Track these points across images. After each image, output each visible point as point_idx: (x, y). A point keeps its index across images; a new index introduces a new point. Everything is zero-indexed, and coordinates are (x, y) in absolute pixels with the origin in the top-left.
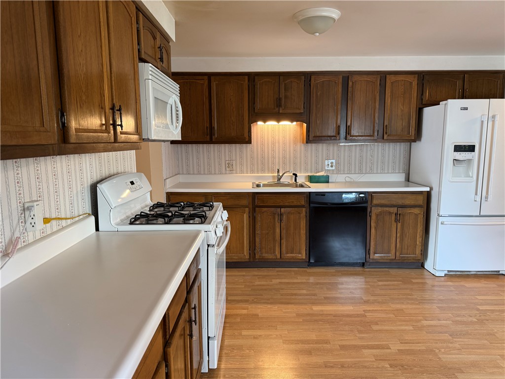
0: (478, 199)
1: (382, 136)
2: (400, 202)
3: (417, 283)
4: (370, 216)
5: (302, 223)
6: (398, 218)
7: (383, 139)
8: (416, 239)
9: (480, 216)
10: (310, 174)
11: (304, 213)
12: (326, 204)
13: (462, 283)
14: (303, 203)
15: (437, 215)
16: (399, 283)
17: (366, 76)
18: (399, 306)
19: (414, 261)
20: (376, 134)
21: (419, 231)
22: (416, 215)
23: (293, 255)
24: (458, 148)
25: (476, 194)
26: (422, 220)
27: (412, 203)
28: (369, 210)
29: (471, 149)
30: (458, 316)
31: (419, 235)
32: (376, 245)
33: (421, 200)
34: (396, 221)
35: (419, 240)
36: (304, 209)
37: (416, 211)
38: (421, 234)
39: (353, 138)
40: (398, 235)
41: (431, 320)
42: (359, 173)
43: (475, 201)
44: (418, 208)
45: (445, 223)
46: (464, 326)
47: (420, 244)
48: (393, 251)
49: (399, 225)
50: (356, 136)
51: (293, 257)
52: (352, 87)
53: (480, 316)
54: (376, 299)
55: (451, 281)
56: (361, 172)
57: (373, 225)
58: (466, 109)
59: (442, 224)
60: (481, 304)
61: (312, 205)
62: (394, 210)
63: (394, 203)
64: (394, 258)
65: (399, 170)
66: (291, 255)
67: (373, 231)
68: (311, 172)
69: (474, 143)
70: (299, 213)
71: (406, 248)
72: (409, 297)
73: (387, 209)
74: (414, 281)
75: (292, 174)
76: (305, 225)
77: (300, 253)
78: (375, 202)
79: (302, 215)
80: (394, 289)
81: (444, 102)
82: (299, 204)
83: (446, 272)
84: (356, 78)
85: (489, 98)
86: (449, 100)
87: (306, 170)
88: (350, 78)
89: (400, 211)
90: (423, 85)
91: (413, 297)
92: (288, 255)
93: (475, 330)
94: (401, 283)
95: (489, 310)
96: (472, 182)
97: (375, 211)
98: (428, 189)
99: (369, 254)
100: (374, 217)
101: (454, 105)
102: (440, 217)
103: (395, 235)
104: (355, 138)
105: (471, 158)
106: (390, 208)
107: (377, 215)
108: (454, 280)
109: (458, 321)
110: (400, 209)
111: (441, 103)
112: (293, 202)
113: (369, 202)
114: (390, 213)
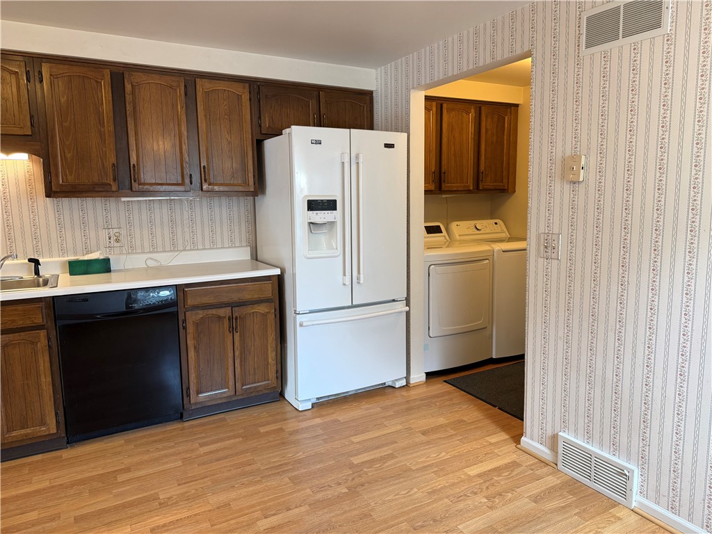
0: (348, 282)
1: (199, 185)
2: (235, 297)
3: (268, 433)
4: (185, 328)
5: (41, 361)
6: (234, 324)
7: (202, 189)
8: (267, 354)
9: (353, 306)
10: (72, 258)
11: (43, 342)
12: (92, 316)
13: (334, 417)
14: (39, 320)
15: (293, 312)
16: (238, 440)
17: (157, 76)
18: (223, 498)
19: (266, 392)
20: (187, 181)
21: (270, 341)
22: (264, 315)
23: (29, 431)
24: (313, 205)
25: (344, 275)
26: (273, 322)
27: (256, 296)
28: (181, 317)
29: (330, 205)
30: (322, 488)
31: (271, 347)
32: (198, 377)
33: (269, 291)
34: (232, 329)
35: (272, 356)
36: (43, 333)
37: (262, 309)
38: (274, 345)
39: (146, 187)
40: (237, 353)
41: (274, 515)
42: (171, 251)
43: (344, 284)
44: (265, 304)
45: (304, 324)
46: (326, 510)
47: (274, 362)
48: (231, 383)
49: (237, 336)
50: (151, 184)
51: (26, 435)
52: (133, 93)
53: (353, 479)
54: (185, 490)
55: (320, 416)
56: (174, 248)
57: (191, 343)
58: (319, 142)
59: (301, 325)
60: (358, 453)
61: (60, 323)
62: (224, 312)
63: (225, 299)
64: (233, 393)
65: (241, 241)
66: (23, 432)
67: (192, 353)
68: (75, 254)
69: (335, 196)
70: (32, 343)
71: (252, 372)
72: (248, 468)
73: (214, 311)
74: (262, 430)
75: (27, 261)
76: (48, 364)
77: (43, 423)
78: (190, 302)
79: (39, 345)
80: (225, 458)
81: (287, 130)
82: (28, 323)
83: (315, 401)
84: (139, 77)
85: (350, 128)
86: (293, 127)
87: (63, 251)
88: (126, 76)
89: (238, 312)
90: (259, 101)
91: (254, 467)
92: (14, 434)
93: (342, 514)
94: (241, 439)
95: (366, 462)
96: (338, 256)
97: (192, 318)
98: (277, 272)
99: (189, 395)
100: (191, 329)
101: (300, 135)
102: (298, 316)
103: (231, 355)
104: (148, 187)
105: (333, 220)
106: (218, 310)
107: (197, 325)
108: (324, 413)
109: (319, 501)
110: (236, 308)
111: (283, 131)
112: (14, 321)
113: (181, 304)
114: (220, 318)
